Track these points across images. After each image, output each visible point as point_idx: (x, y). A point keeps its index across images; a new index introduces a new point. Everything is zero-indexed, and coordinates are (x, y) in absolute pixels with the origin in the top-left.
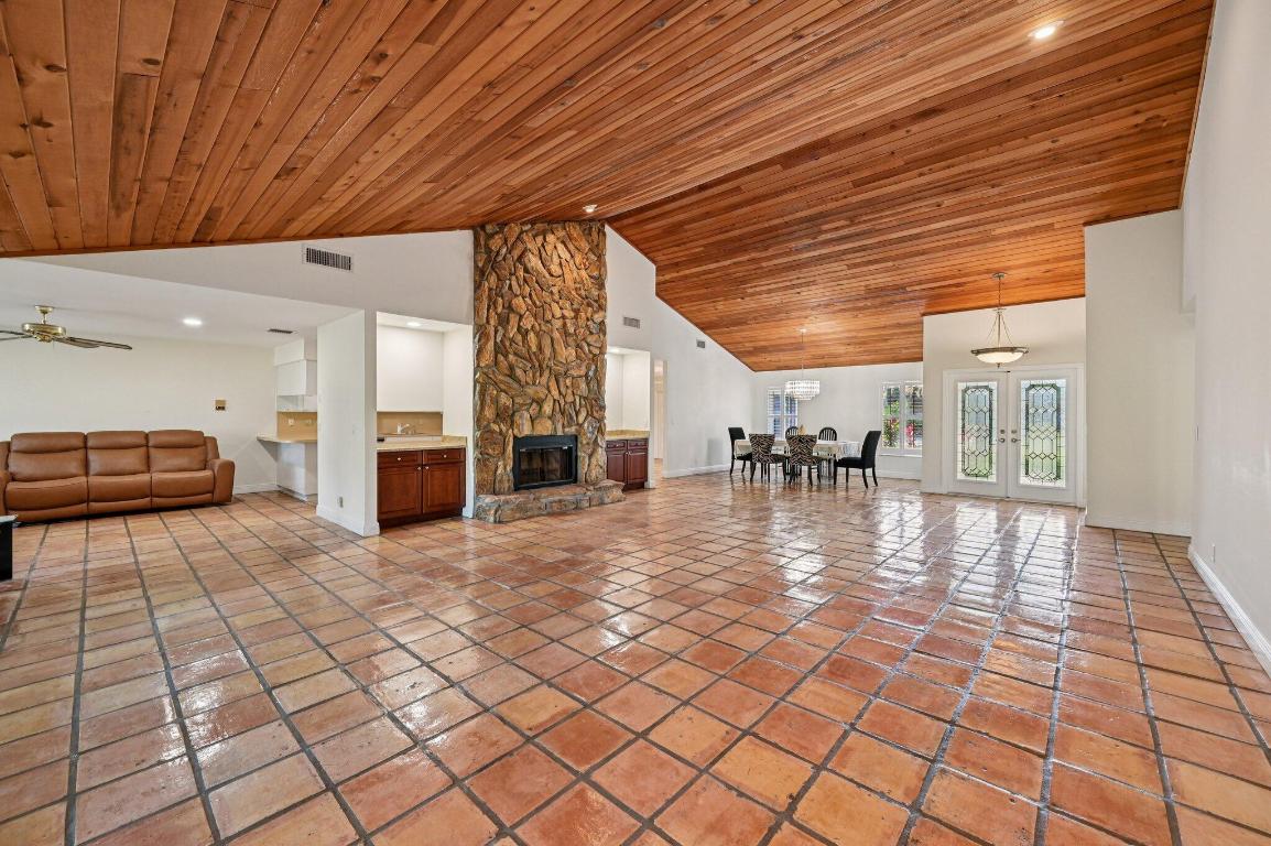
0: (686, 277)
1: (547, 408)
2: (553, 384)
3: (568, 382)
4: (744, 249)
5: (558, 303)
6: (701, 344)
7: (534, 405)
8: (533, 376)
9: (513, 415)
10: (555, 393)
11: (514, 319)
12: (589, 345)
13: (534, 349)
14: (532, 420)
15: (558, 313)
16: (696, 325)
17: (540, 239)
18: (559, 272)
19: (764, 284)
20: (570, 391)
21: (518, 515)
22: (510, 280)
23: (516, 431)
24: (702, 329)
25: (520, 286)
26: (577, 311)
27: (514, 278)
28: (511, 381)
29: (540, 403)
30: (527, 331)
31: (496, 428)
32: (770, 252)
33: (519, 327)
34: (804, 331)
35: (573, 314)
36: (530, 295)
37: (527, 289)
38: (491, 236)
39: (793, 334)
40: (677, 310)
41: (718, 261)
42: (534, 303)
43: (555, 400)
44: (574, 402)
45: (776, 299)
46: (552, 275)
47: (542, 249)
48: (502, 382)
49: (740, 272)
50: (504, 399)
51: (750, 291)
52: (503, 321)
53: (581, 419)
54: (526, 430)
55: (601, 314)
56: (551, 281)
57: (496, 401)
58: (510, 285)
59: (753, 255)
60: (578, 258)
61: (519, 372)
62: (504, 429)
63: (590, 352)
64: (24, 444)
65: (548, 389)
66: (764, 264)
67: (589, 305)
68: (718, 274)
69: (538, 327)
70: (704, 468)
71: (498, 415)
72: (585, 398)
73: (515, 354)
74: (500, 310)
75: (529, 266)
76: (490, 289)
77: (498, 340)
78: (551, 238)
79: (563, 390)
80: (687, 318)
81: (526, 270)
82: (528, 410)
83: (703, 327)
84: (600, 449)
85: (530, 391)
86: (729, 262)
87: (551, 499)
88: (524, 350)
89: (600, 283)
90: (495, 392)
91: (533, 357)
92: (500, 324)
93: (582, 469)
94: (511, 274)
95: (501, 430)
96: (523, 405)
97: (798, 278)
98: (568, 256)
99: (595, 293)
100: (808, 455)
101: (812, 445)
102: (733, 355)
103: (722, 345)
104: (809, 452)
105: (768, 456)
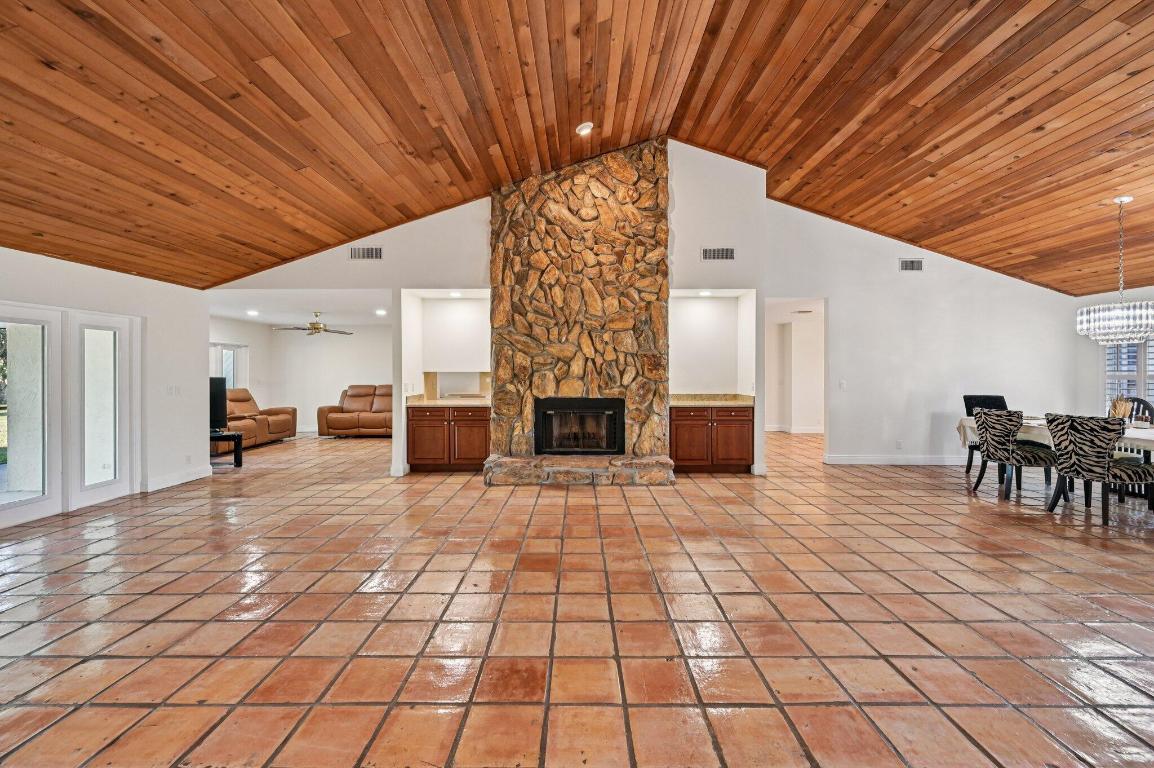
0: (817, 171)
1: (577, 368)
2: (585, 341)
3: (606, 337)
4: (858, 93)
5: (592, 249)
6: (912, 265)
7: (560, 364)
8: (559, 334)
9: (532, 375)
10: (589, 351)
11: (533, 277)
12: (640, 292)
13: (560, 303)
14: (558, 382)
15: (591, 259)
16: (898, 236)
17: (566, 186)
18: (593, 213)
19: (949, 138)
20: (610, 348)
21: (512, 480)
22: (529, 236)
23: (535, 392)
24: (912, 241)
25: (541, 240)
26: (621, 256)
27: (533, 233)
28: (528, 340)
29: (568, 362)
30: (551, 287)
31: (511, 387)
32: (908, 74)
33: (541, 285)
34: (1126, 199)
35: (613, 258)
36: (555, 246)
37: (550, 242)
38: (507, 197)
39: (1105, 212)
40: (848, 222)
41: (837, 130)
42: (560, 255)
43: (587, 359)
44: (617, 361)
45: (998, 157)
46: (584, 220)
47: (569, 194)
48: (518, 342)
49: (888, 132)
50: (521, 359)
51: (934, 157)
52: (521, 279)
53: (627, 379)
54: (550, 392)
55: (659, 251)
56: (582, 226)
57: (511, 361)
58: (529, 242)
59: (883, 93)
60: (621, 194)
61: (538, 330)
62: (522, 390)
63: (642, 299)
64: (354, 392)
65: (579, 346)
66: (917, 101)
67: (640, 243)
68: (855, 150)
69: (564, 279)
70: (920, 458)
71: (515, 376)
72: (632, 355)
73: (536, 312)
74: (517, 268)
75: (550, 216)
76: (507, 250)
77: (516, 299)
78: (580, 180)
79: (600, 347)
80: (874, 230)
81: (549, 222)
82: (552, 370)
83: (913, 237)
84: (656, 418)
85: (554, 350)
86: (852, 126)
87: (556, 468)
88: (546, 307)
89: (659, 214)
90: (510, 352)
91: (558, 313)
92: (516, 283)
93: (631, 438)
94: (530, 230)
95: (518, 391)
96: (545, 365)
97: (1011, 100)
98: (606, 193)
99: (648, 227)
100: (1096, 460)
101: (1110, 440)
102: (1004, 273)
103: (969, 260)
104: (1099, 452)
105: (1007, 450)
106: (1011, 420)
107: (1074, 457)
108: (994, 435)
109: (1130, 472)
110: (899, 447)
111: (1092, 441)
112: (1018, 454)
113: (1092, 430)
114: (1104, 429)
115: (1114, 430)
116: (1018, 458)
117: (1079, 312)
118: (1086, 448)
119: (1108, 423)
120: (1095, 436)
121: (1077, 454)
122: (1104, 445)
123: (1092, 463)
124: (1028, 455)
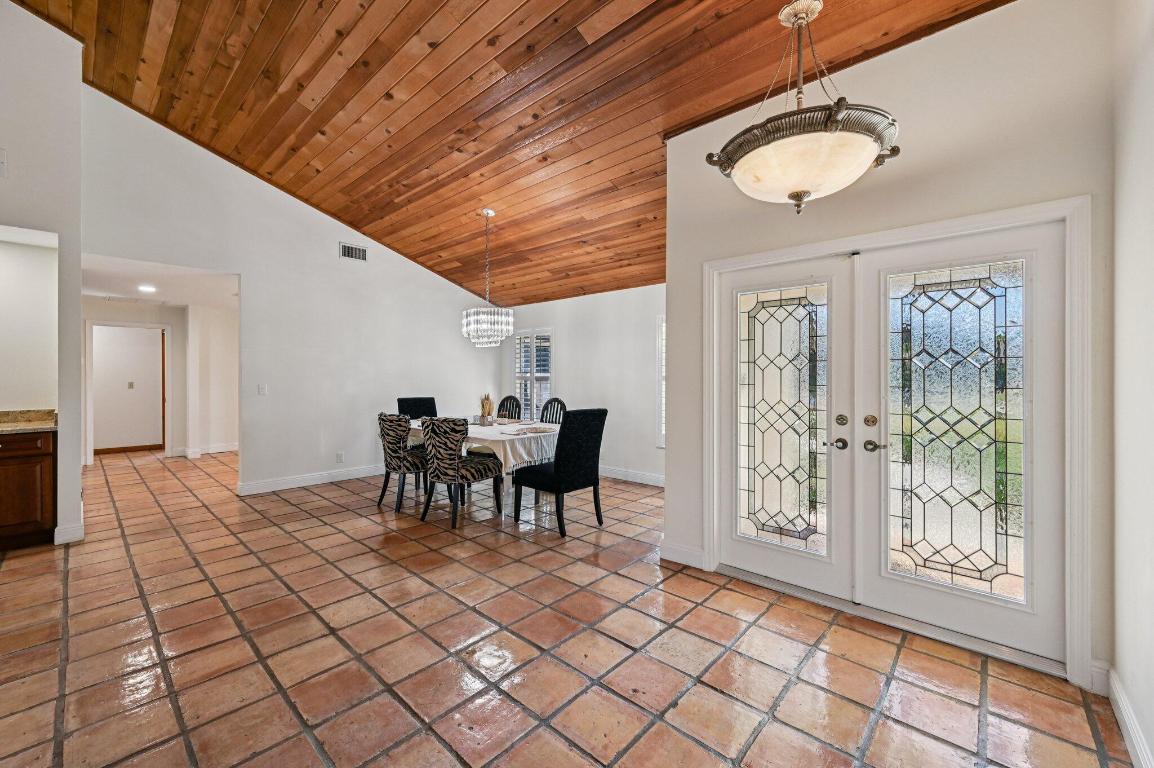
6: (356, 254)
16: (336, 215)
24: (355, 224)
34: (490, 212)
40: (270, 181)
70: (364, 469)
80: (306, 201)
83: (352, 220)
100: (448, 462)
101: (457, 441)
102: (446, 277)
103: (413, 258)
104: (450, 455)
105: (398, 458)
106: (400, 425)
107: (436, 461)
108: (389, 443)
109: (473, 471)
110: (339, 459)
111: (445, 444)
112: (408, 461)
113: (446, 432)
114: (453, 430)
115: (460, 431)
116: (408, 465)
117: (464, 313)
118: (442, 451)
119: (455, 424)
120: (447, 438)
121: (438, 459)
122: (454, 447)
123: (446, 466)
124: (417, 461)
